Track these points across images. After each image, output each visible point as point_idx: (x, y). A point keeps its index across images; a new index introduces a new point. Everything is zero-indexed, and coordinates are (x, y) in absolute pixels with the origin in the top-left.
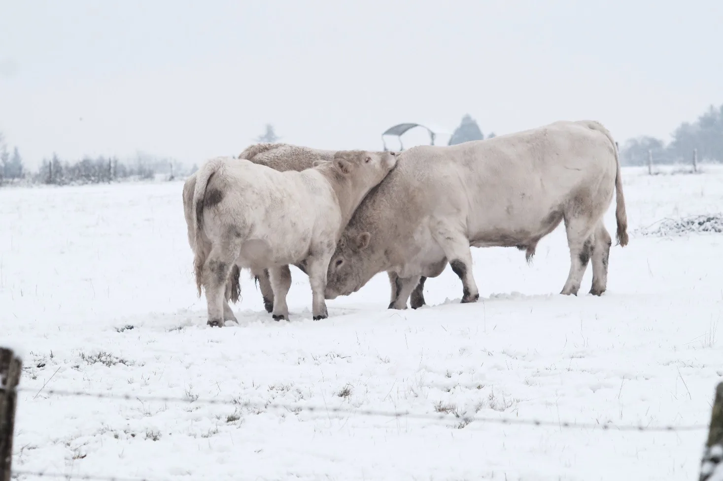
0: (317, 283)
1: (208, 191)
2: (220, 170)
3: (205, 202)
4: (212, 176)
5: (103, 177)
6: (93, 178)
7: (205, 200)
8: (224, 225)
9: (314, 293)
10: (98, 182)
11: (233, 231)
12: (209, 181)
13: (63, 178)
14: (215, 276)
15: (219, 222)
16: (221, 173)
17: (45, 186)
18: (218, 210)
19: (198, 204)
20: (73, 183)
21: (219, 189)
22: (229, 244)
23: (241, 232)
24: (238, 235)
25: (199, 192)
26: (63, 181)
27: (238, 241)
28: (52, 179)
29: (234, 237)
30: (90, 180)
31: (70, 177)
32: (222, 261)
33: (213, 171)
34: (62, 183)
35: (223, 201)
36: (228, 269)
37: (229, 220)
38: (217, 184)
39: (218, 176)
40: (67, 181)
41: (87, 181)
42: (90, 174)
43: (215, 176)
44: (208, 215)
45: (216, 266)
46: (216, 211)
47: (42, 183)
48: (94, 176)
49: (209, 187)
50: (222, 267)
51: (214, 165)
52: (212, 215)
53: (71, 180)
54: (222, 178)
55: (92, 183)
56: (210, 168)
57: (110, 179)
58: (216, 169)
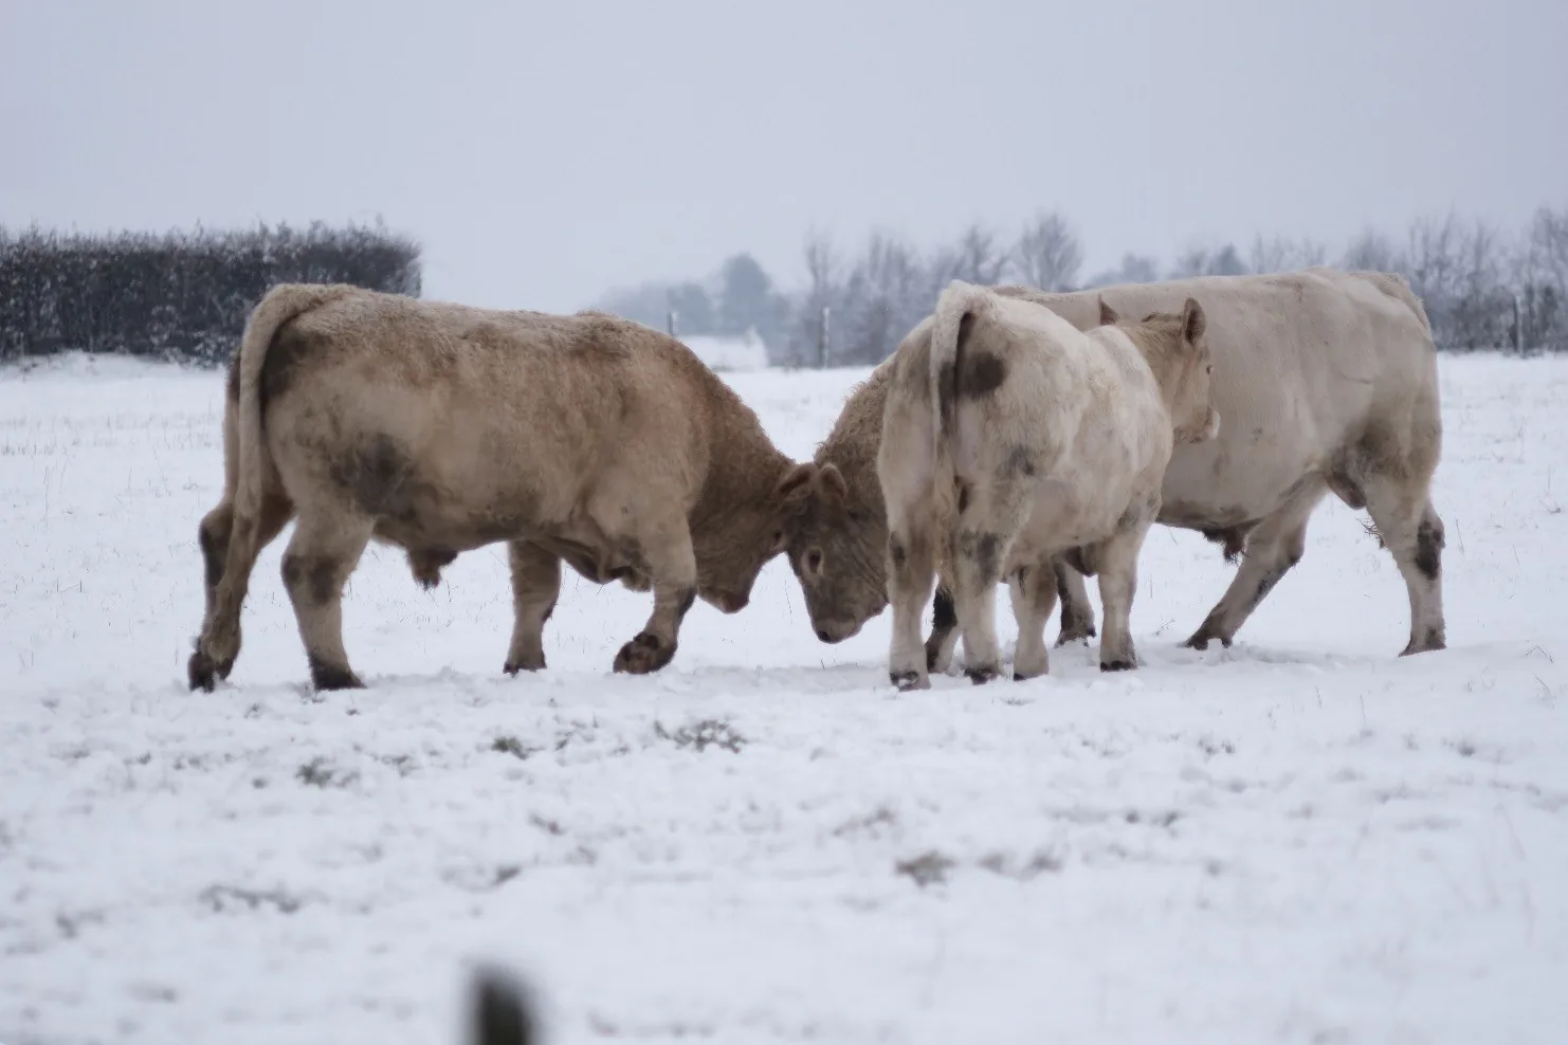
1: (969, 358)
2: (987, 310)
7: (958, 372)
11: (1019, 460)
14: (976, 566)
16: (994, 318)
18: (993, 406)
19: (943, 376)
21: (993, 353)
22: (1008, 491)
23: (1036, 463)
24: (1030, 471)
27: (1031, 483)
29: (1021, 475)
32: (991, 530)
35: (1006, 385)
36: (1002, 548)
37: (1015, 434)
38: (986, 342)
39: (987, 324)
43: (979, 324)
44: (969, 413)
45: (975, 544)
46: (990, 407)
49: (967, 346)
50: (988, 545)
52: (979, 415)
54: (997, 331)
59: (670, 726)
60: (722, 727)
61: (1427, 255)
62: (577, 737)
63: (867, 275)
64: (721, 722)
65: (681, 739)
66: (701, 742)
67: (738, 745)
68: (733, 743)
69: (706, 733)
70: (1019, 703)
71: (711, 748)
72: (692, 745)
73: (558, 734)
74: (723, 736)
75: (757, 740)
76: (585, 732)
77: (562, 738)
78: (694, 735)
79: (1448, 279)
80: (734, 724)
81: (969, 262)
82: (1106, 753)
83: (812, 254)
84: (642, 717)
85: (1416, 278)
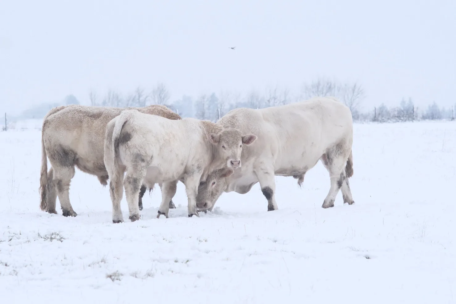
0: (191, 192)
1: (122, 133)
2: (131, 119)
3: (120, 140)
4: (125, 123)
5: (409, 117)
6: (402, 118)
7: (120, 139)
8: (133, 154)
9: (189, 199)
10: (405, 121)
11: (139, 158)
12: (123, 126)
13: (383, 118)
14: (132, 186)
15: (128, 153)
16: (131, 122)
17: (371, 123)
18: (128, 146)
19: (115, 141)
20: (389, 121)
21: (129, 132)
22: (137, 166)
23: (145, 158)
24: (143, 160)
25: (117, 133)
26: (383, 120)
27: (143, 164)
28: (376, 118)
29: (140, 162)
30: (401, 119)
31: (388, 117)
32: (135, 177)
33: (126, 120)
34: (383, 121)
35: (131, 140)
36: (139, 182)
37: (136, 151)
38: (128, 129)
39: (129, 124)
40: (385, 119)
41: (398, 120)
42: (401, 116)
43: (127, 123)
44: (122, 149)
45: (131, 180)
46: (126, 146)
47: (370, 121)
48: (403, 116)
49: (123, 130)
50: (135, 181)
51: (128, 116)
52: (124, 149)
53: (388, 119)
54: (131, 126)
55: (401, 121)
56: (125, 118)
57: (414, 119)
58: (128, 119)
59: (42, 235)
60: (58, 234)
61: (270, 95)
62: (15, 238)
63: (107, 101)
64: (58, 233)
65: (46, 238)
66: (51, 238)
67: (62, 240)
68: (61, 240)
69: (53, 236)
70: (145, 227)
71: (54, 240)
72: (49, 240)
73: (9, 236)
74: (58, 237)
75: (68, 238)
76: (17, 236)
77: (11, 238)
78: (50, 237)
79: (277, 102)
80: (61, 234)
81: (137, 97)
82: (170, 242)
83: (91, 94)
84: (34, 232)
85: (267, 102)
